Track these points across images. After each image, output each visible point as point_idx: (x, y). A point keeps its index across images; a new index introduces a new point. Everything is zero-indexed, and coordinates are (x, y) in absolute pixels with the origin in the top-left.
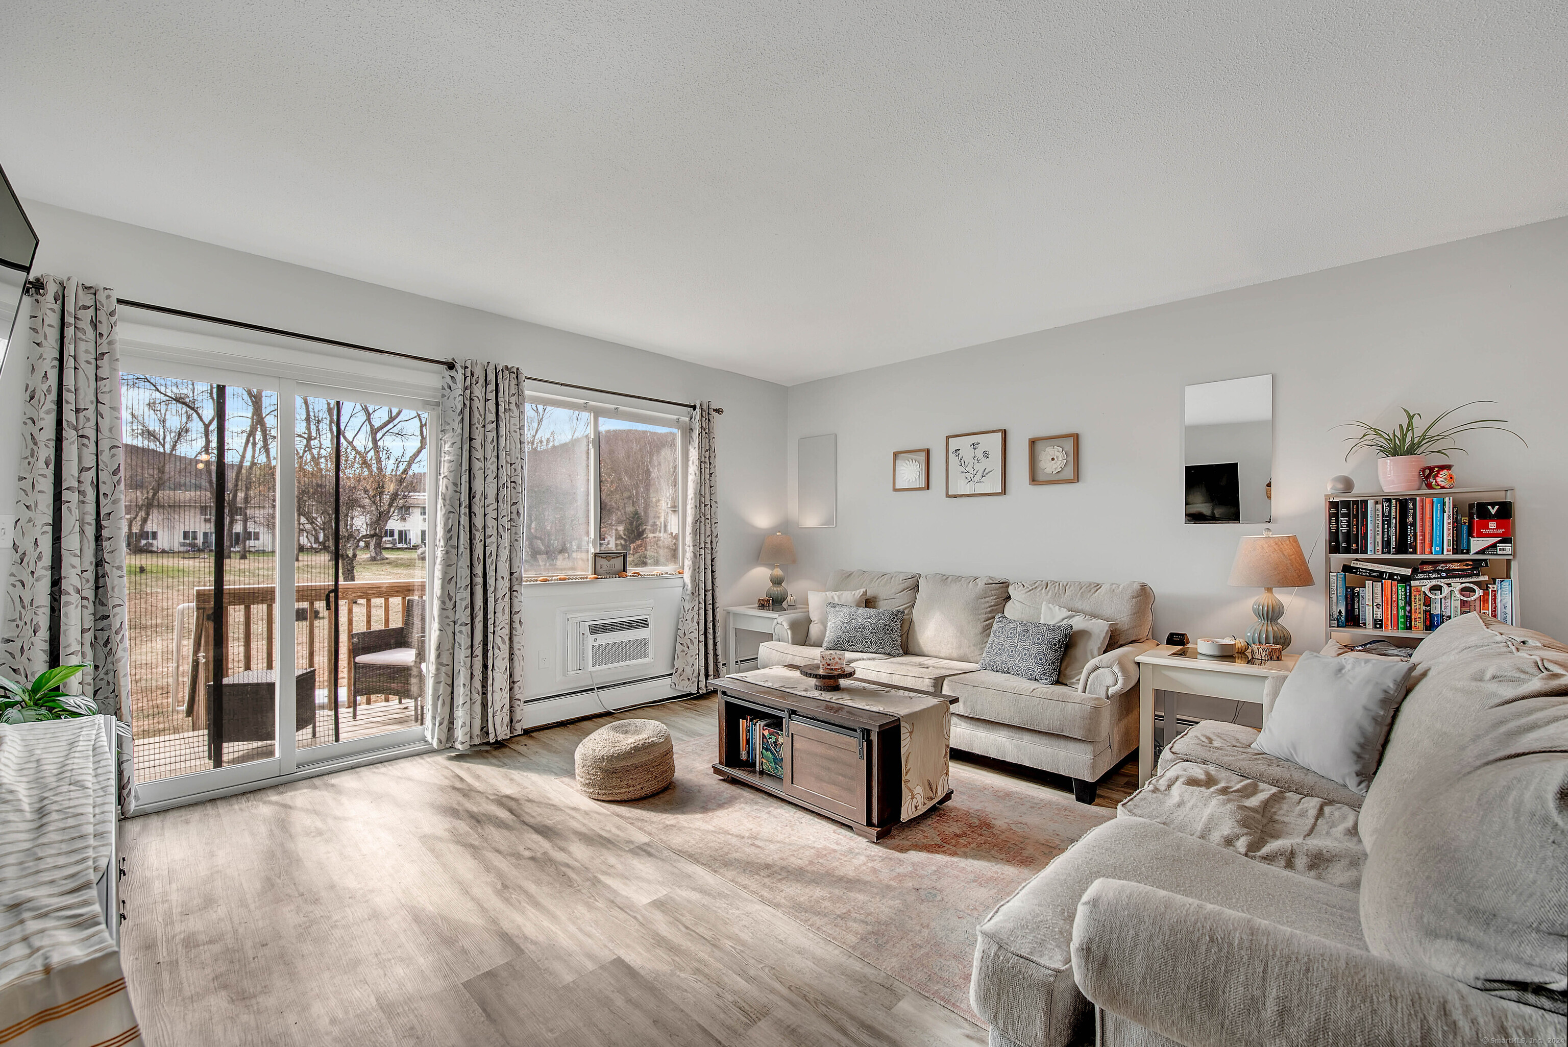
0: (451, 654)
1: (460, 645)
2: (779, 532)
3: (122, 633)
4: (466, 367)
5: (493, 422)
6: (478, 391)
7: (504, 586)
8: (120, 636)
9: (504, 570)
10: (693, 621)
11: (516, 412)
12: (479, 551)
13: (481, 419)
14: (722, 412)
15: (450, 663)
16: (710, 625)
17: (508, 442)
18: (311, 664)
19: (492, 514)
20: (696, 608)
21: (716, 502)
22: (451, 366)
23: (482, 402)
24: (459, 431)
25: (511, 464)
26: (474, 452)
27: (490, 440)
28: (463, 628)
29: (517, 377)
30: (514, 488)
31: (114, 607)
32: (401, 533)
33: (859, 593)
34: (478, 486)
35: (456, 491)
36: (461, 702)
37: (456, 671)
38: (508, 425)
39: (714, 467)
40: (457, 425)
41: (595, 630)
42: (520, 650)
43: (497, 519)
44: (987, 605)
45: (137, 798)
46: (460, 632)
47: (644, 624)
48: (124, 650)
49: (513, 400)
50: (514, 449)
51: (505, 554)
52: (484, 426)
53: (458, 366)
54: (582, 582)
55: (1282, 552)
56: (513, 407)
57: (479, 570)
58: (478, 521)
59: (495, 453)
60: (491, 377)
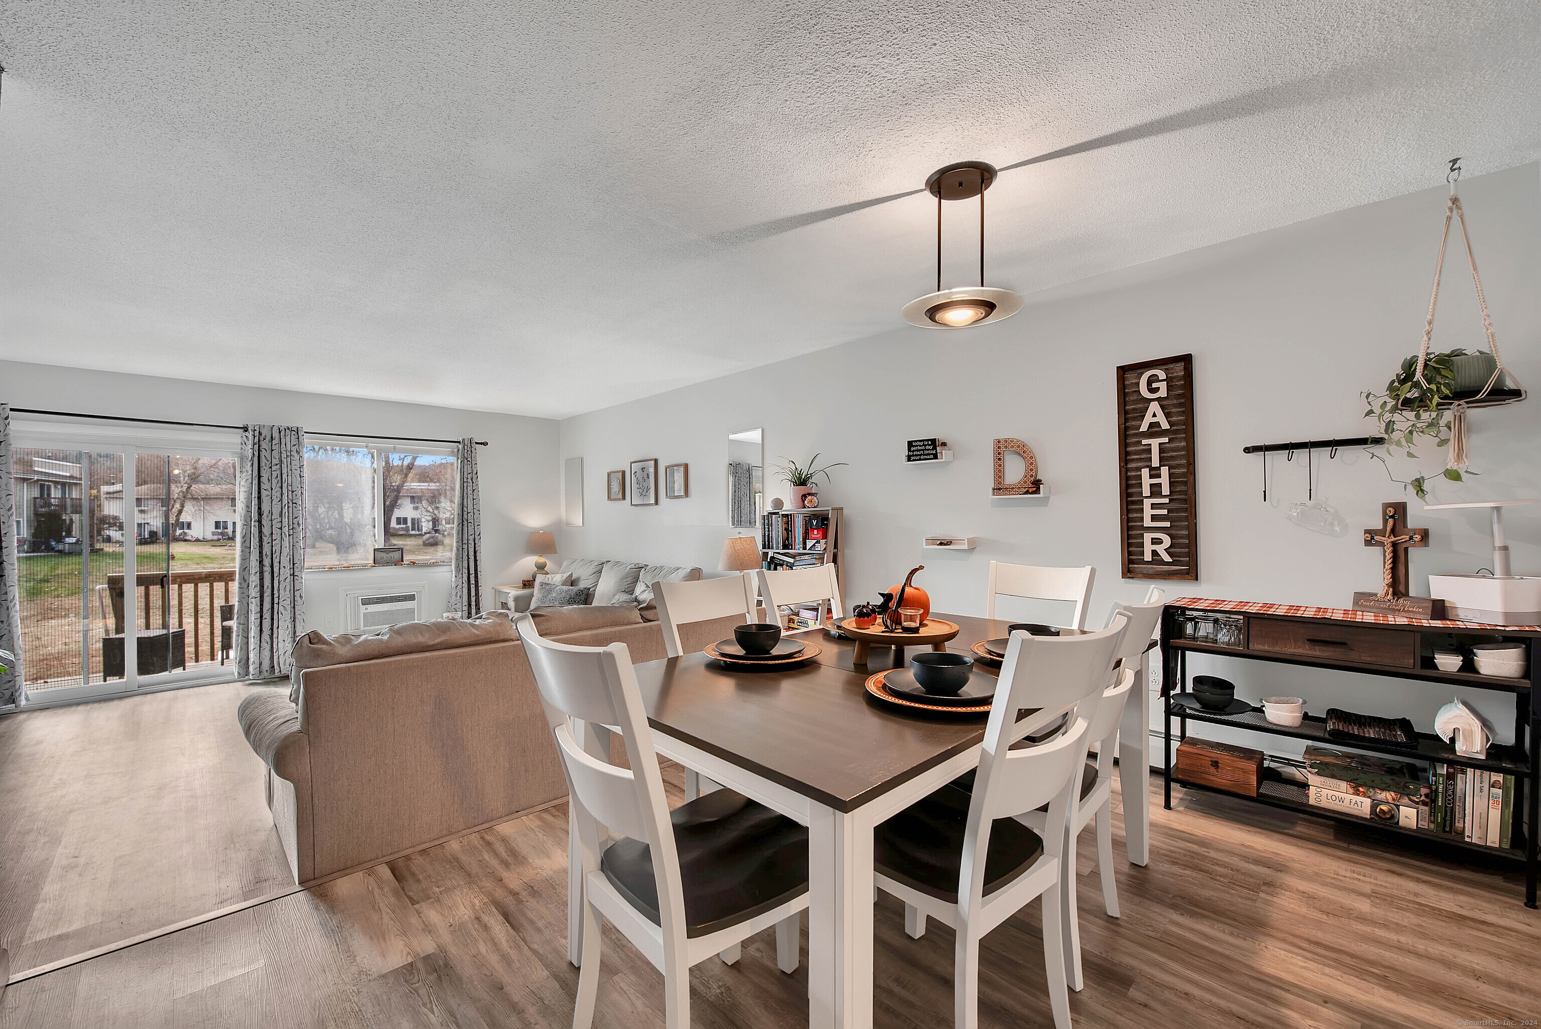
0: (246, 617)
1: (251, 611)
2: (542, 530)
3: (14, 602)
4: (255, 430)
5: (277, 465)
6: (264, 445)
7: (286, 573)
8: (13, 604)
9: (285, 561)
10: (456, 596)
11: (297, 457)
12: (267, 549)
13: (268, 463)
14: (487, 444)
15: (246, 623)
16: (473, 599)
17: (290, 477)
18: (181, 625)
19: (276, 525)
20: (460, 586)
21: (479, 511)
22: (246, 429)
23: (269, 451)
24: (250, 472)
25: (292, 492)
26: (262, 486)
27: (274, 476)
28: (253, 600)
29: (298, 433)
30: (295, 507)
31: (9, 587)
32: (413, 520)
33: (566, 575)
34: (265, 507)
35: (248, 511)
36: (252, 648)
37: (250, 628)
38: (289, 466)
39: (477, 485)
40: (249, 468)
41: (366, 602)
42: (300, 615)
43: (281, 528)
44: (626, 583)
45: (27, 699)
46: (252, 603)
47: (412, 598)
48: (16, 611)
49: (294, 449)
50: (295, 481)
51: (286, 551)
52: (271, 467)
53: (250, 429)
54: (364, 567)
55: (734, 548)
56: (294, 453)
57: (267, 562)
58: (266, 531)
59: (279, 485)
60: (276, 434)
